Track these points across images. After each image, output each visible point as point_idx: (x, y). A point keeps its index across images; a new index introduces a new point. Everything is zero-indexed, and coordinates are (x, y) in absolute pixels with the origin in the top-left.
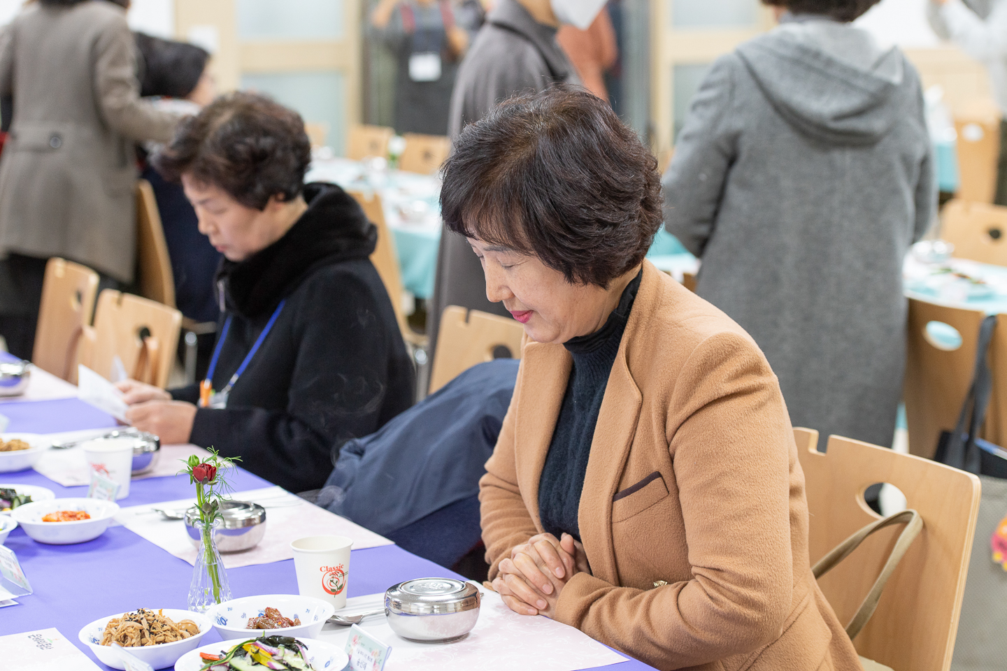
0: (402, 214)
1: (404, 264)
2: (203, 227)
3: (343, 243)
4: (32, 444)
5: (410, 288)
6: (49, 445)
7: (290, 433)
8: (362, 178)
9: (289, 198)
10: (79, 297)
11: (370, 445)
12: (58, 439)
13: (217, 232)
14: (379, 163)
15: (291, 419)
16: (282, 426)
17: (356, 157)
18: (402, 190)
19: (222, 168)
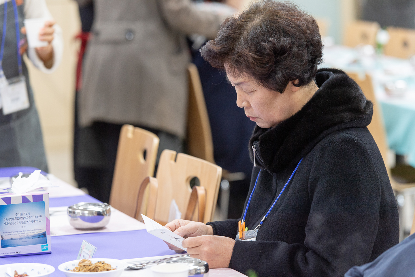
0: (387, 90)
1: (389, 129)
2: (239, 103)
3: (347, 116)
4: (113, 266)
5: (392, 147)
6: (126, 267)
7: (306, 261)
8: (356, 62)
9: (303, 83)
10: (145, 154)
11: (367, 271)
12: (132, 262)
13: (249, 107)
14: (368, 50)
15: (307, 249)
16: (299, 255)
17: (351, 45)
18: (387, 72)
19: (251, 60)
